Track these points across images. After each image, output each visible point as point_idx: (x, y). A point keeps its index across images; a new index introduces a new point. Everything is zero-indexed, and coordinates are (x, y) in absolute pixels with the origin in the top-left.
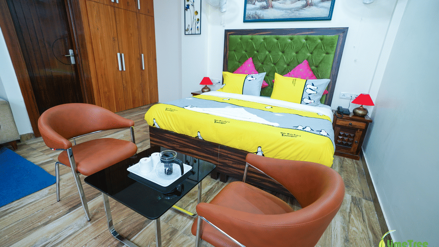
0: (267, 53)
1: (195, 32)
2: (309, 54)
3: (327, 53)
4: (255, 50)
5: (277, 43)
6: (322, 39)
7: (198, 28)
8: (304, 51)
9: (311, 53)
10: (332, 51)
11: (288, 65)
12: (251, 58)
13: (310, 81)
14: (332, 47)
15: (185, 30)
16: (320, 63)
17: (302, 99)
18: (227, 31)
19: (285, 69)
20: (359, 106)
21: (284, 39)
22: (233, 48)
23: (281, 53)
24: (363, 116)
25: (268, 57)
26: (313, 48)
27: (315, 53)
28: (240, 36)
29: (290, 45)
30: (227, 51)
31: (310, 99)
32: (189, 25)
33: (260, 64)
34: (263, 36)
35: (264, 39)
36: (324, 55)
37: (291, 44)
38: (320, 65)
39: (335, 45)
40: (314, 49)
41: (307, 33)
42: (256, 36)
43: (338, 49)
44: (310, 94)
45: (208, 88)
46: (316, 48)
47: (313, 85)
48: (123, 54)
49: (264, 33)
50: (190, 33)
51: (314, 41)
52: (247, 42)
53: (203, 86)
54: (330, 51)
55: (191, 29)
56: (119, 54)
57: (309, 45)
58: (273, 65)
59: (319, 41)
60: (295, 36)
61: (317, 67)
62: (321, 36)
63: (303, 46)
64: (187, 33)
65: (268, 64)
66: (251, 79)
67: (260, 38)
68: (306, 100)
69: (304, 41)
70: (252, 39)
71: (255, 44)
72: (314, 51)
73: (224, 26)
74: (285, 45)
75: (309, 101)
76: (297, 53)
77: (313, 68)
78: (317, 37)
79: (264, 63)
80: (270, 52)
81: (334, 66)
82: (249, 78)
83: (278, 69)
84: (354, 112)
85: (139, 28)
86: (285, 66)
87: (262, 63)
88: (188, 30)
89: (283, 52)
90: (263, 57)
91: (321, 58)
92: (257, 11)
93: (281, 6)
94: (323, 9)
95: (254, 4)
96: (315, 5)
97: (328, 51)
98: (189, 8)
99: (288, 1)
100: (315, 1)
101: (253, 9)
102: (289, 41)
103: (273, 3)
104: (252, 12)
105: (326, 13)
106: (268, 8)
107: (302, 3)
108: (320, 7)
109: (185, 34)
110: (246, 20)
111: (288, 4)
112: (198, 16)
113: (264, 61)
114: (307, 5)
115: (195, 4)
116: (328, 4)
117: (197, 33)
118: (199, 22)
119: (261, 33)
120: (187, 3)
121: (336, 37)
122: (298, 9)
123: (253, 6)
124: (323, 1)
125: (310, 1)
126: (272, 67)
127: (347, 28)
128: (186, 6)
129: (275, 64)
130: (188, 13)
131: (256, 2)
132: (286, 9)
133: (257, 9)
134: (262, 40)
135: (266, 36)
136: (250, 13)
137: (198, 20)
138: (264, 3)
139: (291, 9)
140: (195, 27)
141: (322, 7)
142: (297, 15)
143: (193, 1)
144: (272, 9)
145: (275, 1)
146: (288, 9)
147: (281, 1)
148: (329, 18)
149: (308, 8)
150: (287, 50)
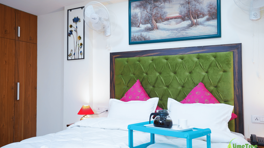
0: (158, 74)
2: (204, 74)
3: (225, 71)
5: (167, 64)
6: (215, 57)
7: (81, 52)
8: (198, 70)
9: (207, 72)
10: (230, 68)
11: (183, 87)
14: (228, 64)
15: (68, 55)
16: (219, 82)
18: (112, 55)
19: (180, 91)
21: (174, 59)
22: (120, 72)
23: (172, 74)
25: (158, 77)
26: (207, 67)
27: (211, 71)
28: (126, 59)
29: (181, 65)
30: (113, 75)
32: (72, 50)
33: (151, 87)
34: (151, 58)
35: (152, 60)
37: (182, 63)
38: (219, 85)
39: (232, 62)
40: (209, 68)
41: (198, 51)
42: (144, 58)
46: (210, 66)
49: (152, 54)
50: (73, 58)
51: (207, 59)
52: (134, 65)
54: (227, 68)
55: (74, 54)
57: (203, 63)
58: (165, 88)
59: (213, 59)
60: (186, 56)
61: (216, 87)
62: (214, 54)
63: (196, 65)
64: (69, 58)
65: (160, 86)
67: (148, 59)
69: (196, 60)
70: (139, 61)
71: (143, 66)
72: (209, 70)
73: (109, 50)
74: (176, 65)
76: (190, 73)
77: (212, 88)
78: (210, 55)
79: (156, 85)
80: (160, 73)
81: (236, 86)
83: (172, 92)
86: (180, 88)
87: (154, 87)
88: (71, 55)
89: (175, 73)
90: (154, 79)
91: (219, 77)
92: (143, 33)
93: (166, 27)
94: (210, 27)
95: (139, 27)
96: (201, 24)
97: (226, 69)
98: (72, 34)
99: (173, 22)
100: (200, 20)
101: (137, 32)
102: (180, 60)
103: (158, 24)
104: (137, 34)
105: (214, 31)
106: (153, 30)
107: (187, 23)
108: (207, 26)
109: (68, 60)
110: (132, 42)
111: (173, 25)
112: (82, 41)
113: (155, 83)
114: (192, 25)
115: (78, 30)
116: (214, 22)
117: (80, 57)
118: (83, 46)
119: (149, 55)
120: (70, 29)
121: (230, 54)
122: (184, 29)
123: (138, 29)
124: (208, 20)
125: (195, 21)
126: (165, 90)
127: (241, 44)
128: (69, 32)
129: (168, 87)
130: (71, 38)
131: (141, 25)
132: (172, 30)
133: (142, 31)
134: (151, 62)
135: (154, 57)
136: (135, 35)
137: (81, 44)
138: (149, 25)
139: (177, 29)
140: (78, 52)
141: (209, 25)
142: (184, 34)
143: (77, 27)
144: (158, 31)
145: (160, 22)
146: (174, 30)
147: (166, 22)
148: (218, 35)
149: (193, 28)
150: (179, 71)
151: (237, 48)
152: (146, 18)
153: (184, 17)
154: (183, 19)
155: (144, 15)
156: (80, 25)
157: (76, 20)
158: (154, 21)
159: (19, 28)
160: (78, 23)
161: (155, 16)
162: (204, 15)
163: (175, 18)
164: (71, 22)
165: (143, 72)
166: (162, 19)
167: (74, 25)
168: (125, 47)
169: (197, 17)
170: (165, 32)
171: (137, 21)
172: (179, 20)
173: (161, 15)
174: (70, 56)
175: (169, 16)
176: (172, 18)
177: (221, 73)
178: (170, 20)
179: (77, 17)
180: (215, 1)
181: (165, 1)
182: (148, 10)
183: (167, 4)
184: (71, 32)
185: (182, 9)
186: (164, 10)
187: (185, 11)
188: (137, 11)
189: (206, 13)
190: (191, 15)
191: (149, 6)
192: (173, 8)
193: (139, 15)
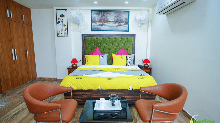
0: (105, 44)
1: (64, 35)
2: (123, 45)
3: (130, 44)
4: (99, 44)
5: (109, 40)
6: (127, 39)
7: (66, 33)
8: (121, 43)
9: (124, 44)
11: (115, 50)
12: (97, 47)
13: (128, 56)
14: (131, 41)
16: (128, 48)
18: (83, 35)
19: (114, 51)
21: (112, 39)
22: (88, 43)
23: (111, 45)
24: (148, 67)
25: (106, 46)
27: (126, 44)
28: (90, 37)
29: (115, 41)
30: (83, 44)
31: (130, 63)
32: (60, 32)
33: (102, 50)
34: (102, 37)
35: (103, 39)
41: (121, 36)
42: (99, 37)
43: (134, 42)
44: (129, 61)
45: (76, 64)
46: (125, 42)
47: (130, 57)
48: (15, 49)
49: (103, 36)
50: (61, 36)
51: (124, 39)
52: (95, 40)
53: (73, 63)
54: (131, 43)
55: (62, 34)
57: (123, 41)
58: (108, 50)
59: (126, 39)
60: (117, 37)
61: (127, 50)
62: (127, 37)
63: (120, 41)
64: (58, 35)
65: (106, 49)
66: (102, 57)
68: (128, 64)
69: (120, 39)
71: (99, 41)
72: (125, 43)
73: (81, 32)
74: (113, 41)
75: (129, 64)
76: (118, 44)
77: (126, 50)
78: (125, 38)
79: (104, 49)
80: (106, 44)
81: (133, 49)
82: (101, 57)
83: (111, 52)
84: (144, 66)
85: (24, 32)
86: (114, 50)
89: (112, 44)
92: (98, 26)
93: (109, 25)
95: (96, 23)
98: (59, 23)
99: (111, 23)
100: (122, 24)
102: (114, 39)
103: (105, 23)
104: (95, 26)
105: (127, 29)
106: (103, 25)
107: (117, 24)
108: (124, 26)
109: (58, 36)
110: (92, 30)
111: (111, 24)
112: (66, 27)
113: (104, 48)
114: (119, 25)
115: (63, 21)
117: (65, 35)
118: (67, 30)
119: (101, 36)
120: (58, 20)
121: (132, 38)
122: (116, 27)
123: (96, 24)
124: (125, 24)
125: (120, 24)
126: (108, 51)
128: (57, 22)
129: (109, 50)
130: (59, 25)
131: (97, 23)
132: (111, 26)
133: (98, 25)
136: (94, 27)
137: (66, 29)
138: (101, 23)
139: (113, 26)
140: (64, 33)
141: (125, 26)
142: (116, 29)
143: (63, 20)
144: (105, 26)
145: (106, 22)
146: (112, 26)
147: (108, 23)
148: (128, 31)
149: (119, 27)
150: (114, 43)
151: (134, 36)
152: (99, 20)
153: (116, 22)
154: (116, 23)
155: (98, 18)
156: (65, 19)
157: (62, 16)
158: (103, 22)
159: (24, 16)
161: (104, 19)
162: (123, 22)
163: (112, 22)
164: (58, 17)
165: (99, 43)
166: (107, 21)
167: (61, 18)
168: (89, 32)
169: (121, 22)
170: (108, 27)
171: (95, 20)
172: (114, 23)
174: (59, 34)
175: (110, 20)
176: (111, 22)
177: (129, 45)
178: (110, 22)
179: (63, 14)
180: (127, 17)
181: (108, 14)
182: (101, 16)
183: (109, 15)
184: (59, 22)
185: (115, 18)
186: (108, 18)
187: (116, 19)
188: (95, 16)
189: (124, 21)
190: (118, 21)
191: (101, 15)
192: (111, 17)
193: (96, 18)
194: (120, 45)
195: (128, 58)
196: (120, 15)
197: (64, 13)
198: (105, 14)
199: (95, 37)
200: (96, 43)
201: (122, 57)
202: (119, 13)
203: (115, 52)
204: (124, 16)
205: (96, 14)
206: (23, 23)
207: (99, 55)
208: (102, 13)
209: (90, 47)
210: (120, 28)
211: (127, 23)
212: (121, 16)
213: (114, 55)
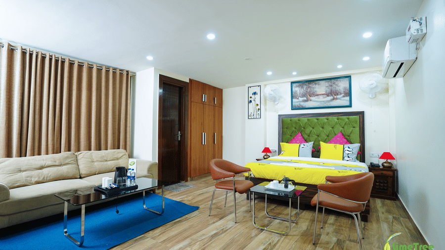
0: (311, 129)
1: (256, 117)
5: (318, 122)
7: (258, 114)
8: (338, 126)
9: (343, 128)
10: (357, 125)
11: (328, 136)
12: (300, 133)
13: (346, 146)
14: (356, 123)
15: (248, 116)
16: (351, 133)
17: (343, 158)
18: (279, 115)
20: (385, 160)
21: (322, 120)
22: (286, 127)
23: (321, 129)
24: (390, 167)
25: (312, 131)
26: (343, 125)
27: (346, 127)
28: (290, 119)
30: (280, 128)
31: (349, 157)
32: (251, 113)
33: (307, 136)
34: (307, 118)
36: (352, 128)
37: (327, 122)
38: (351, 135)
39: (358, 122)
41: (338, 115)
42: (302, 118)
43: (361, 124)
44: (348, 154)
45: (268, 155)
46: (345, 124)
47: (349, 148)
48: (205, 133)
50: (253, 118)
51: (343, 120)
52: (296, 123)
53: (264, 154)
55: (253, 115)
56: (203, 133)
57: (341, 122)
58: (317, 137)
59: (347, 120)
60: (330, 118)
61: (349, 136)
63: (336, 123)
64: (250, 118)
65: (313, 136)
66: (304, 146)
67: (305, 119)
68: (346, 158)
69: (336, 120)
70: (299, 120)
71: (302, 123)
73: (277, 113)
75: (348, 159)
76: (333, 128)
78: (345, 118)
79: (310, 135)
80: (313, 128)
81: (361, 135)
82: (302, 146)
83: (321, 139)
84: (383, 165)
85: (214, 115)
86: (326, 137)
88: (251, 116)
89: (323, 128)
90: (309, 132)
91: (351, 131)
92: (301, 103)
93: (317, 100)
94: (345, 101)
96: (339, 99)
97: (354, 126)
100: (338, 96)
101: (297, 102)
102: (326, 120)
103: (311, 98)
105: (348, 103)
106: (308, 101)
107: (331, 98)
108: (343, 100)
110: (293, 109)
111: (321, 98)
112: (259, 107)
114: (334, 99)
115: (255, 100)
116: (348, 98)
117: (258, 117)
119: (305, 116)
120: (250, 99)
121: (357, 117)
122: (328, 101)
123: (298, 100)
124: (344, 96)
125: (335, 97)
127: (364, 112)
128: (249, 101)
130: (251, 105)
131: (299, 98)
132: (320, 102)
134: (307, 121)
135: (309, 118)
136: (295, 104)
137: (259, 109)
138: (305, 98)
139: (324, 101)
140: (256, 114)
142: (329, 104)
143: (255, 98)
144: (311, 102)
145: (313, 97)
146: (322, 102)
147: (316, 97)
148: (350, 106)
149: (334, 101)
150: (325, 127)
151: (361, 114)
152: (303, 94)
153: (329, 94)
154: (328, 96)
155: (302, 92)
156: (257, 97)
157: (255, 93)
158: (308, 96)
159: (216, 98)
160: (256, 95)
161: (309, 93)
162: (341, 94)
163: (323, 95)
164: (251, 95)
165: (302, 127)
166: (314, 95)
167: (253, 96)
168: (288, 111)
169: (337, 94)
170: (316, 103)
171: (297, 95)
172: (325, 96)
173: (313, 93)
175: (318, 93)
176: (320, 95)
180: (348, 86)
181: (316, 84)
182: (305, 89)
183: (317, 86)
184: (251, 101)
185: (327, 89)
186: (315, 89)
187: (329, 90)
188: (297, 89)
189: (342, 92)
190: (333, 93)
191: (305, 87)
192: (321, 88)
193: (298, 91)
194: (335, 129)
195: (346, 149)
196: (334, 83)
197: (257, 90)
198: (311, 85)
199: (296, 119)
200: (297, 127)
201: (335, 147)
202: (333, 81)
203: (327, 140)
204: (342, 85)
205: (299, 86)
206: (214, 106)
207: (301, 143)
208: (307, 84)
209: (289, 132)
210: (335, 103)
211: (349, 94)
212: (337, 85)
213: (322, 144)
